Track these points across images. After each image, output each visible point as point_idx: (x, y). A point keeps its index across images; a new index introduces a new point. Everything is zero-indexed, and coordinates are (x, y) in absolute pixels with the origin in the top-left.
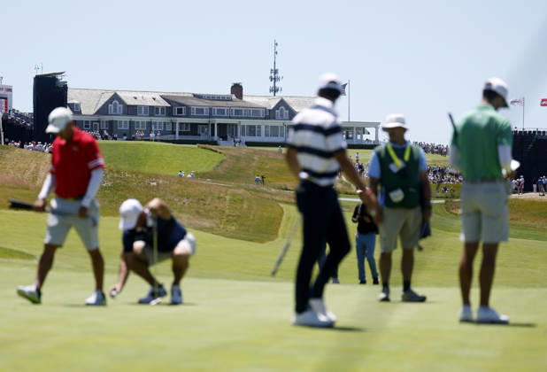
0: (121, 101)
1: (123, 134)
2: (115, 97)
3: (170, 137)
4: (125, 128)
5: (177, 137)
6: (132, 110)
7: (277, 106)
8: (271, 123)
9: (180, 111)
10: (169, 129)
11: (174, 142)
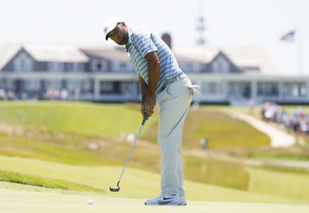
0: (29, 56)
1: (31, 95)
2: (22, 51)
3: (89, 96)
4: (34, 86)
5: (97, 96)
6: (42, 66)
7: (215, 59)
8: (208, 78)
9: (99, 66)
10: (87, 87)
11: (95, 101)
